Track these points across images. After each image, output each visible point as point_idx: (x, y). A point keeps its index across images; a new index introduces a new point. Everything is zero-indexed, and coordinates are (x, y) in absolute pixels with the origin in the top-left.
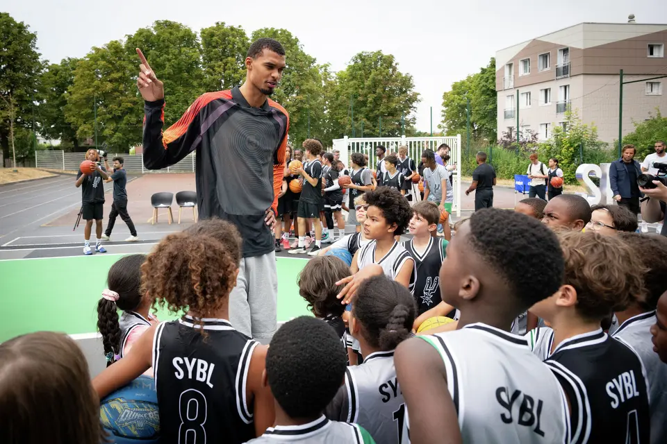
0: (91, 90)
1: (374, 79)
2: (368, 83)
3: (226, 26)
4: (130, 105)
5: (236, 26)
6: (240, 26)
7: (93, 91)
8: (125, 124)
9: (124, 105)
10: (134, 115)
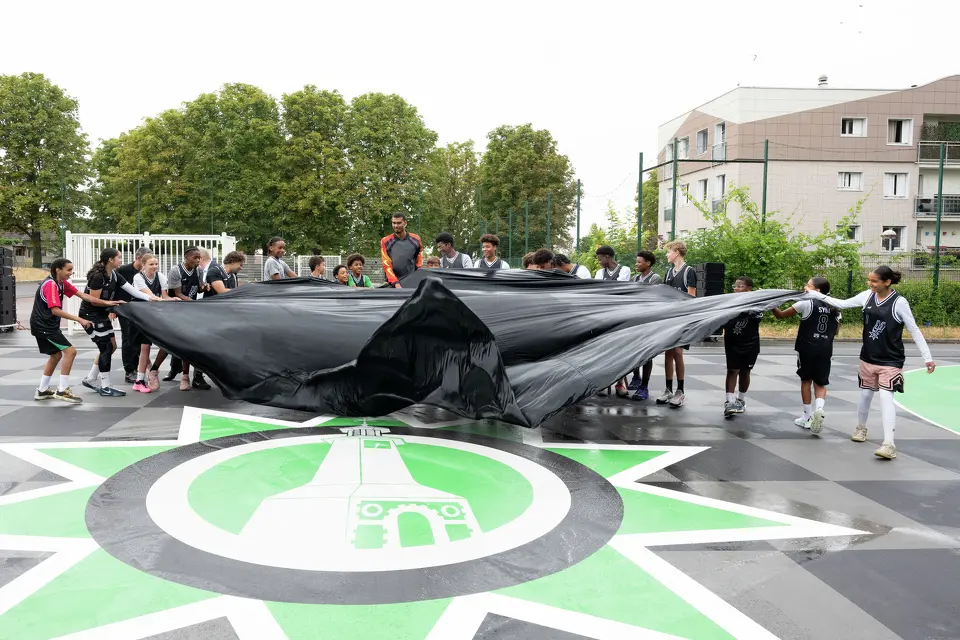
0: (135, 172)
1: (510, 163)
2: (502, 168)
3: (317, 91)
4: (183, 192)
5: (330, 91)
6: (335, 91)
7: (138, 174)
8: (178, 216)
9: (175, 191)
10: (190, 206)
